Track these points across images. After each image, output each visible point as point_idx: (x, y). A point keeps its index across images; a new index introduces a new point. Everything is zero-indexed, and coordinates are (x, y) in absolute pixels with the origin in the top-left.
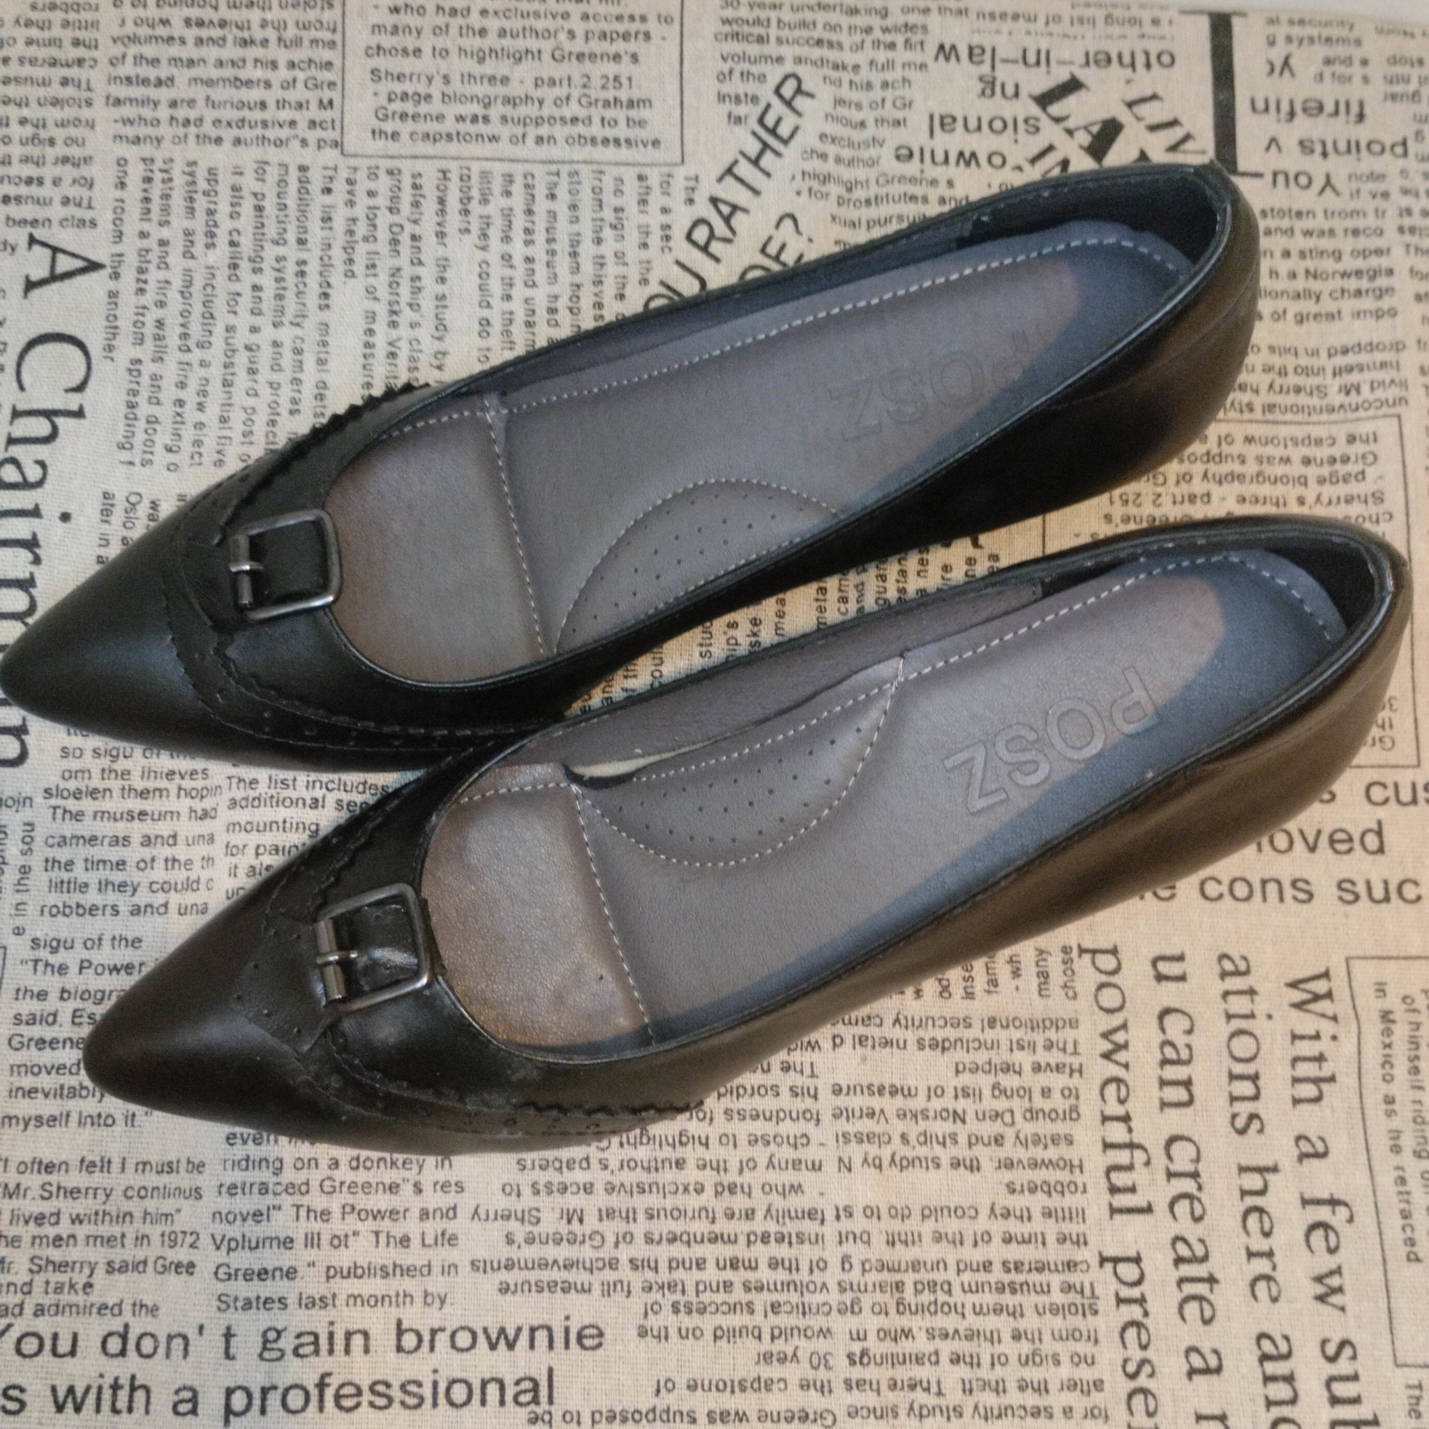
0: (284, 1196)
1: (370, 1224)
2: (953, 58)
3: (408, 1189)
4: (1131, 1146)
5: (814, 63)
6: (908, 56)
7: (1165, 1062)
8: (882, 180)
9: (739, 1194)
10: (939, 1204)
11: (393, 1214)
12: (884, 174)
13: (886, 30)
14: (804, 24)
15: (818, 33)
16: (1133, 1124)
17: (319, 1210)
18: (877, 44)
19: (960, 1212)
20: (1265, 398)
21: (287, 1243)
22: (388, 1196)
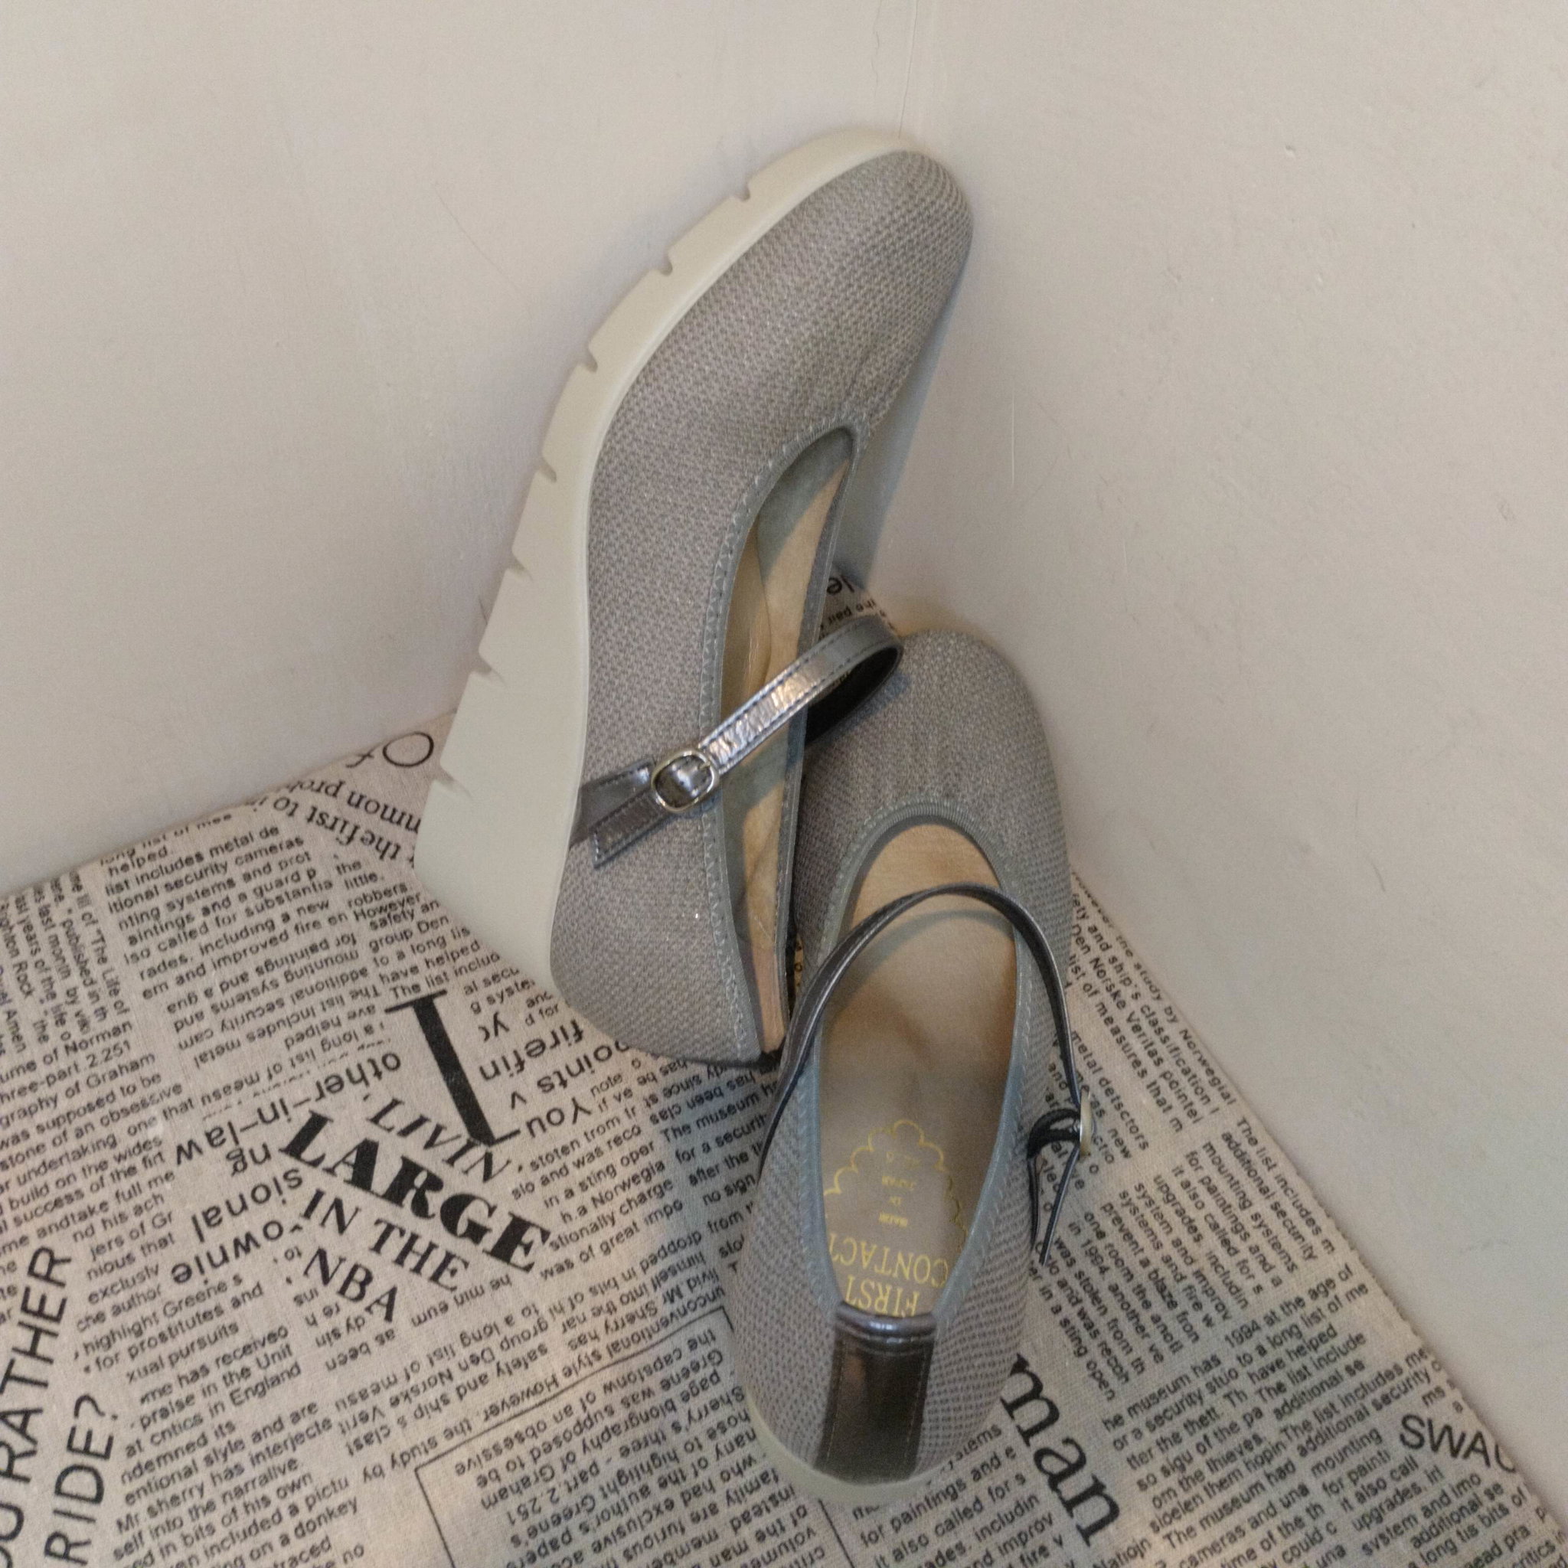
12: (169, 1303)
13: (120, 1158)
14: (37, 1193)
20: (606, 1340)
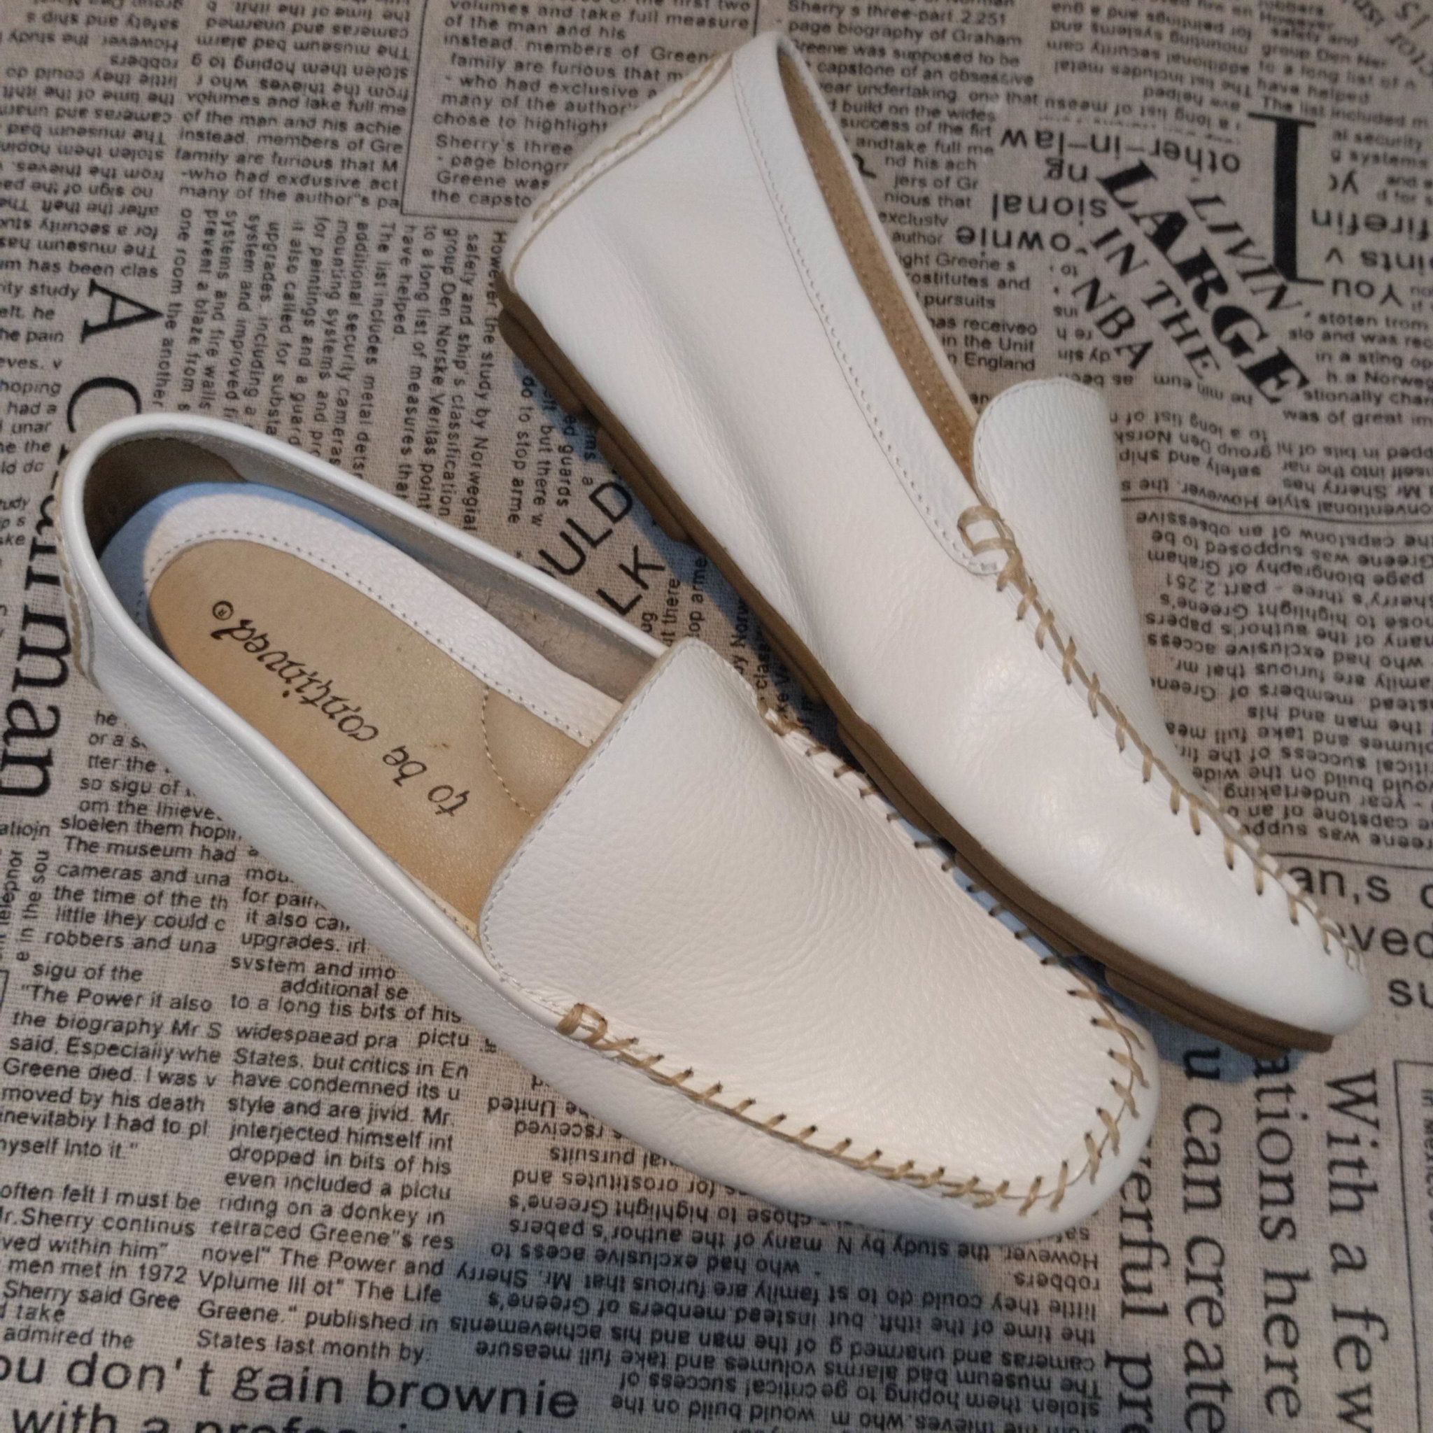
0: (274, 1239)
1: (356, 1273)
2: (1020, 143)
3: (397, 1241)
4: (1150, 1245)
5: (878, 144)
6: (974, 140)
7: (1189, 1161)
8: (942, 259)
9: (733, 1270)
10: (942, 1291)
11: (379, 1265)
15: (885, 114)
16: (1154, 1223)
17: (307, 1255)
18: (943, 127)
19: (963, 1301)
21: (272, 1285)
22: (376, 1246)
